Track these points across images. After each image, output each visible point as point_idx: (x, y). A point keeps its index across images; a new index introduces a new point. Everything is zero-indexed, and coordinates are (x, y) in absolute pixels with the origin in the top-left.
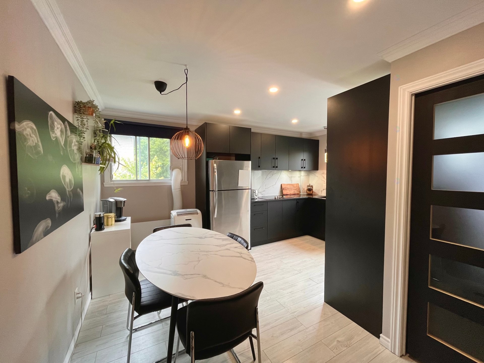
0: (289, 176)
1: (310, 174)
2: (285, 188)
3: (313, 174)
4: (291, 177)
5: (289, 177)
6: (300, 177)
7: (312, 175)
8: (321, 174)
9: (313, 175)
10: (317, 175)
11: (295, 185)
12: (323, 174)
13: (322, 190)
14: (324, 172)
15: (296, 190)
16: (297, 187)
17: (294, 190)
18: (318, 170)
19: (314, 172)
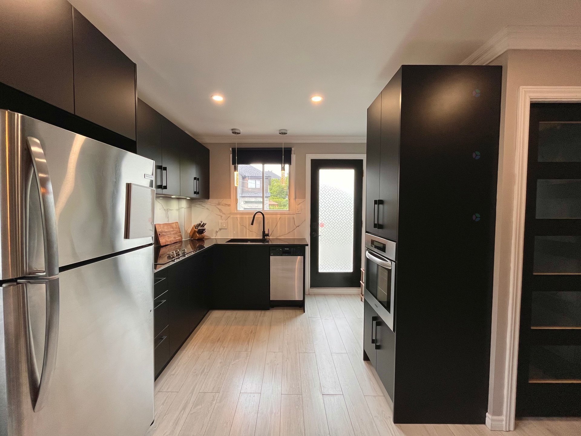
0: (165, 208)
1: (193, 205)
2: (161, 233)
3: (199, 205)
4: (168, 209)
5: (165, 209)
6: (179, 210)
7: (196, 206)
8: (215, 206)
9: (198, 207)
10: (206, 207)
11: (174, 225)
12: (219, 204)
13: (218, 230)
14: (220, 202)
15: (177, 233)
16: (176, 228)
17: (174, 234)
18: (209, 199)
19: (202, 202)
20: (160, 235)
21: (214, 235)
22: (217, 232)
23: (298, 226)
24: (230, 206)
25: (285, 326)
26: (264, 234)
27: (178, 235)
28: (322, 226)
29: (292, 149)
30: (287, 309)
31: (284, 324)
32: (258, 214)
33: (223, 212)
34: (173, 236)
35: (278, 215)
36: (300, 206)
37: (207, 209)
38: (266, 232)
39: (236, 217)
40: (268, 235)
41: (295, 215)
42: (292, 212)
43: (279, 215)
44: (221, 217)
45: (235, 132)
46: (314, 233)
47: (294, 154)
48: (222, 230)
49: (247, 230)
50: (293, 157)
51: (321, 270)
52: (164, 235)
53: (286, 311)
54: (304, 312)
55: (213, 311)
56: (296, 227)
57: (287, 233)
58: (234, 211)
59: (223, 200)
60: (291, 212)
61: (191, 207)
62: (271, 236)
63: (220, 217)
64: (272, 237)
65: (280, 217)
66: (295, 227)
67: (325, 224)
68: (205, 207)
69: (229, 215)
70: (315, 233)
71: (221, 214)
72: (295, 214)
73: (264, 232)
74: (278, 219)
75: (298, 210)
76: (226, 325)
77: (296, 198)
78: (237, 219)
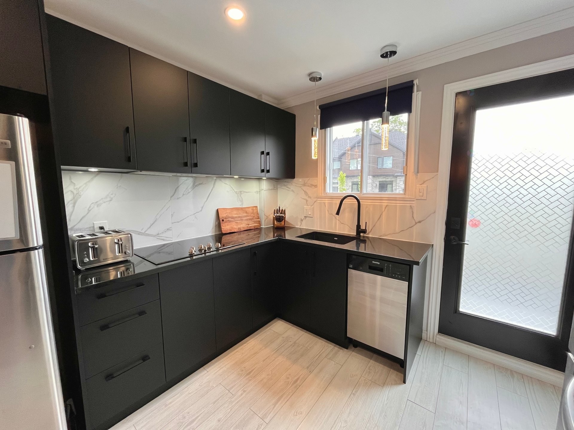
0: (236, 190)
1: (279, 186)
2: (226, 218)
3: (285, 186)
4: (241, 192)
5: (236, 192)
6: (259, 192)
7: (282, 187)
8: (301, 187)
9: (283, 189)
10: (292, 189)
11: (250, 210)
12: (304, 185)
13: (303, 218)
14: (306, 182)
15: (253, 219)
16: (253, 213)
17: (247, 220)
18: (294, 178)
19: (287, 182)
20: (223, 220)
21: (299, 224)
22: (302, 220)
23: (420, 222)
24: (317, 187)
25: (352, 395)
26: (359, 230)
27: (254, 222)
28: (475, 225)
29: (415, 82)
30: (376, 360)
31: (354, 392)
32: (348, 199)
33: (309, 196)
34: (246, 222)
35: (384, 201)
36: (425, 185)
37: (292, 191)
38: (363, 227)
39: (324, 202)
40: (364, 231)
41: (413, 203)
42: (410, 197)
43: (386, 202)
44: (307, 201)
45: (314, 79)
46: (452, 237)
47: (417, 91)
48: (307, 218)
49: (337, 221)
50: (417, 97)
51: (464, 308)
52: (230, 221)
53: (372, 362)
54: (404, 382)
55: (279, 321)
56: (416, 223)
57: (397, 231)
58: (322, 194)
59: (309, 179)
60: (407, 197)
61: (277, 189)
62: (370, 234)
63: (305, 201)
64: (372, 235)
65: (387, 205)
66: (414, 223)
67: (482, 221)
68: (290, 188)
69: (315, 200)
70: (457, 238)
71: (306, 198)
72: (414, 201)
73: (358, 226)
74: (384, 207)
75: (421, 194)
76: (275, 351)
77: (418, 172)
78: (325, 206)
